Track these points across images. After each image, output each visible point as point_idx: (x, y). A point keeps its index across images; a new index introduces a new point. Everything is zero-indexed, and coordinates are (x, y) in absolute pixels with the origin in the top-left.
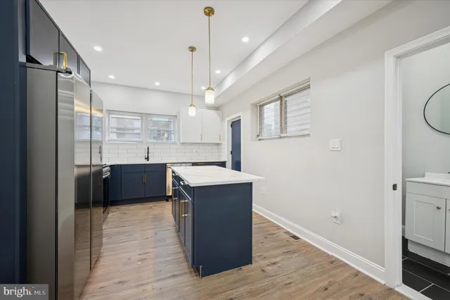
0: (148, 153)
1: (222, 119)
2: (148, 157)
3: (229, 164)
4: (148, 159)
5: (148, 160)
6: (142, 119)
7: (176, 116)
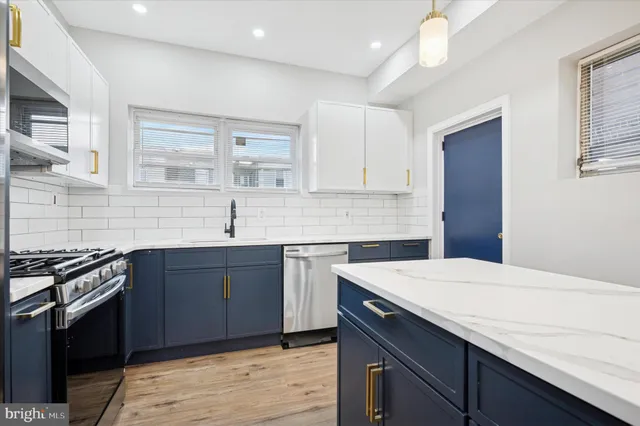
0: (233, 217)
1: (414, 131)
2: (232, 226)
3: (437, 246)
4: (231, 232)
5: (232, 236)
6: (217, 135)
7: (299, 126)
